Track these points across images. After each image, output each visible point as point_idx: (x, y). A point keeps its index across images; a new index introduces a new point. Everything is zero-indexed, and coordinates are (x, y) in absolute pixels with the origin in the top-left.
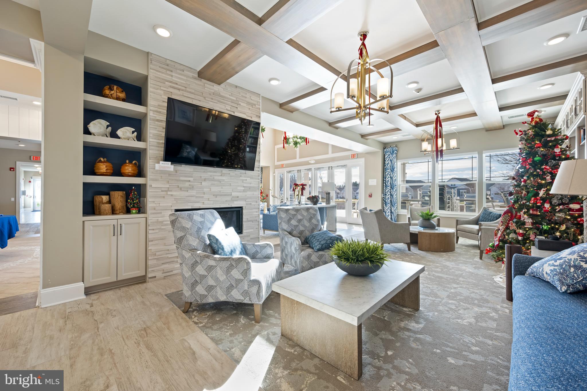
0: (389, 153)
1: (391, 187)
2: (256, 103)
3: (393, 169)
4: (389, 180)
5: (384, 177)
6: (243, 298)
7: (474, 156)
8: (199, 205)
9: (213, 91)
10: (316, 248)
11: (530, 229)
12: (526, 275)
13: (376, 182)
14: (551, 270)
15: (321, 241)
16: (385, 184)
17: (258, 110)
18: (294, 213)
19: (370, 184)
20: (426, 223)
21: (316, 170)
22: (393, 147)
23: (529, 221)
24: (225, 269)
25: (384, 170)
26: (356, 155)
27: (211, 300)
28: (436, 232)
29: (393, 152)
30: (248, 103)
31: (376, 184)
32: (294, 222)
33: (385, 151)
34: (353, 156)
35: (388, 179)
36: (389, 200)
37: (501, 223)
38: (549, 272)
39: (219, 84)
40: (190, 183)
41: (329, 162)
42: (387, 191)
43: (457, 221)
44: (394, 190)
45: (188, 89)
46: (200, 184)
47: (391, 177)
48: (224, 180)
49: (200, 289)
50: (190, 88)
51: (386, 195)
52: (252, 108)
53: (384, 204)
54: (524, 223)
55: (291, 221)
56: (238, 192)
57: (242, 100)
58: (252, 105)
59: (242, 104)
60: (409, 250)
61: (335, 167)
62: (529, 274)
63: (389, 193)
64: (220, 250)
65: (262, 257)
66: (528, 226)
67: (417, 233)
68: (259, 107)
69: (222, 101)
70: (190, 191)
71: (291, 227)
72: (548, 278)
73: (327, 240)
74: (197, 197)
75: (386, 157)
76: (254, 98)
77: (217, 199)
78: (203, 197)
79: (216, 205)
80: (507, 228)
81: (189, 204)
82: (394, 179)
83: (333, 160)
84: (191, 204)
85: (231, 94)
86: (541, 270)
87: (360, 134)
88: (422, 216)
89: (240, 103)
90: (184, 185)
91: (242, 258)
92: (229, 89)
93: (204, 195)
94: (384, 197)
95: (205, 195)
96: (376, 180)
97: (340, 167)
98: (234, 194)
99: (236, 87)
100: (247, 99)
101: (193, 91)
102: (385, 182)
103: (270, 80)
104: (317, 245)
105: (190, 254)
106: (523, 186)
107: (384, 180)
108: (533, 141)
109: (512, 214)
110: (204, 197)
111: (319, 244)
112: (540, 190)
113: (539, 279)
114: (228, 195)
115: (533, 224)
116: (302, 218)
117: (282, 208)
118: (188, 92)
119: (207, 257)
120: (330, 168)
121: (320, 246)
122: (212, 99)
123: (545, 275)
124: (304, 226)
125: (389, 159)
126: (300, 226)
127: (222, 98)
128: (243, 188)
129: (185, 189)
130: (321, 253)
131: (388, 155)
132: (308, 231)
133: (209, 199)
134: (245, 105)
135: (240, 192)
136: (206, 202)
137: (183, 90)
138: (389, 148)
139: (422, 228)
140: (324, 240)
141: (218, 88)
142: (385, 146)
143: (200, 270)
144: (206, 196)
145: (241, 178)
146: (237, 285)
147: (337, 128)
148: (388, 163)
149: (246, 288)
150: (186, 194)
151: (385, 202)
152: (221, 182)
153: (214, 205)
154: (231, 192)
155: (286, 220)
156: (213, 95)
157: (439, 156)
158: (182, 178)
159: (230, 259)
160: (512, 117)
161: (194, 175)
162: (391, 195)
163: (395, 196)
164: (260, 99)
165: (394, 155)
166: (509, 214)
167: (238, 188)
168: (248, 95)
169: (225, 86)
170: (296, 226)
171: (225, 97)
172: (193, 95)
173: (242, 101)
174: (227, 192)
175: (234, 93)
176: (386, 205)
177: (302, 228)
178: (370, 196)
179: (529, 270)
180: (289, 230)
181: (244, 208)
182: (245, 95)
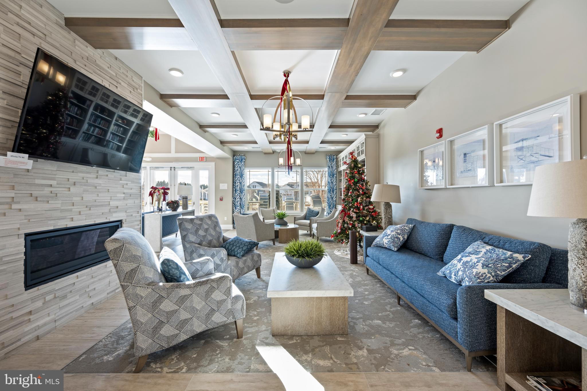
0: (238, 160)
1: (240, 192)
2: (137, 86)
3: (242, 176)
4: (239, 185)
5: (233, 182)
6: (225, 319)
7: (298, 170)
8: (66, 223)
9: (87, 55)
10: (240, 255)
11: (355, 220)
12: (372, 246)
13: (226, 186)
14: (388, 241)
15: (242, 248)
16: (235, 189)
17: (140, 96)
18: (200, 222)
19: (220, 188)
20: (281, 221)
21: (152, 169)
22: (242, 156)
23: (354, 215)
24: (204, 295)
25: (234, 176)
26: (205, 158)
27: (183, 337)
28: (288, 227)
29: (242, 160)
30: (129, 85)
31: (227, 189)
32: (201, 233)
33: (235, 158)
34: (202, 159)
35: (237, 184)
36: (239, 203)
37: (340, 218)
38: (387, 242)
39: (96, 48)
40: (51, 189)
41: (172, 162)
42: (236, 195)
43: (295, 218)
44: (243, 194)
45: (48, 39)
46: (67, 190)
47: (240, 183)
48: (100, 184)
49: (167, 331)
50: (51, 38)
51: (236, 199)
52: (134, 92)
53: (234, 207)
54: (352, 217)
55: (199, 231)
56: (117, 200)
57: (123, 78)
58: (134, 88)
59: (122, 83)
60: (274, 244)
61: (179, 168)
62: (374, 245)
63: (238, 197)
64: (182, 275)
65: (204, 275)
66: (354, 219)
67: (278, 230)
68: (141, 92)
69: (99, 72)
70: (52, 202)
71: (200, 238)
72: (386, 246)
73: (248, 246)
74: (62, 211)
75: (236, 164)
76: (135, 79)
77: (90, 212)
78: (71, 210)
79: (90, 220)
80: (344, 221)
81: (50, 222)
82: (243, 184)
83: (177, 160)
84: (52, 222)
85: (109, 66)
86: (382, 242)
87: (220, 140)
88: (279, 216)
89: (120, 81)
90: (41, 192)
91: (224, 277)
92: (107, 59)
93: (72, 207)
94: (233, 201)
95: (75, 207)
96: (226, 184)
97: (185, 169)
98: (113, 203)
99: (116, 58)
100: (127, 79)
101: (58, 45)
102: (234, 186)
103: (171, 70)
104: (240, 252)
105: (150, 290)
106: (350, 195)
107: (233, 185)
108: (354, 170)
109: (345, 212)
110: (73, 210)
111: (242, 250)
112: (358, 198)
113: (380, 247)
114: (106, 205)
115: (356, 217)
116: (207, 227)
117: (186, 218)
118: (48, 43)
119: (177, 287)
120: (173, 169)
121: (243, 252)
122: (85, 66)
123: (385, 244)
124: (211, 235)
125: (239, 166)
126: (208, 236)
127: (99, 69)
128: (123, 195)
129: (44, 199)
130: (244, 258)
131: (237, 162)
132: (215, 239)
133: (80, 212)
134: (126, 86)
135: (119, 200)
136: (75, 217)
137: (40, 38)
138: (238, 156)
139: (280, 226)
140: (245, 246)
141: (94, 52)
142: (234, 153)
143: (167, 306)
144: (75, 209)
145: (120, 181)
146: (218, 307)
147: (205, 131)
148: (237, 170)
149: (229, 307)
150: (46, 206)
151: (235, 204)
152: (97, 188)
153: (86, 221)
154: (109, 200)
155: (193, 231)
156: (87, 61)
157: (290, 170)
158: (38, 181)
159: (209, 282)
160: (321, 148)
161: (57, 176)
162: (240, 198)
163: (243, 200)
164: (142, 83)
165: (242, 163)
166: (344, 212)
167: (118, 195)
168: (129, 74)
169: (102, 53)
170: (204, 236)
171: (103, 69)
172: (57, 51)
173: (123, 80)
174: (104, 201)
175: (114, 67)
176: (235, 208)
177: (210, 238)
178: (221, 199)
179: (374, 243)
180: (198, 242)
181: (124, 221)
182: (126, 73)
